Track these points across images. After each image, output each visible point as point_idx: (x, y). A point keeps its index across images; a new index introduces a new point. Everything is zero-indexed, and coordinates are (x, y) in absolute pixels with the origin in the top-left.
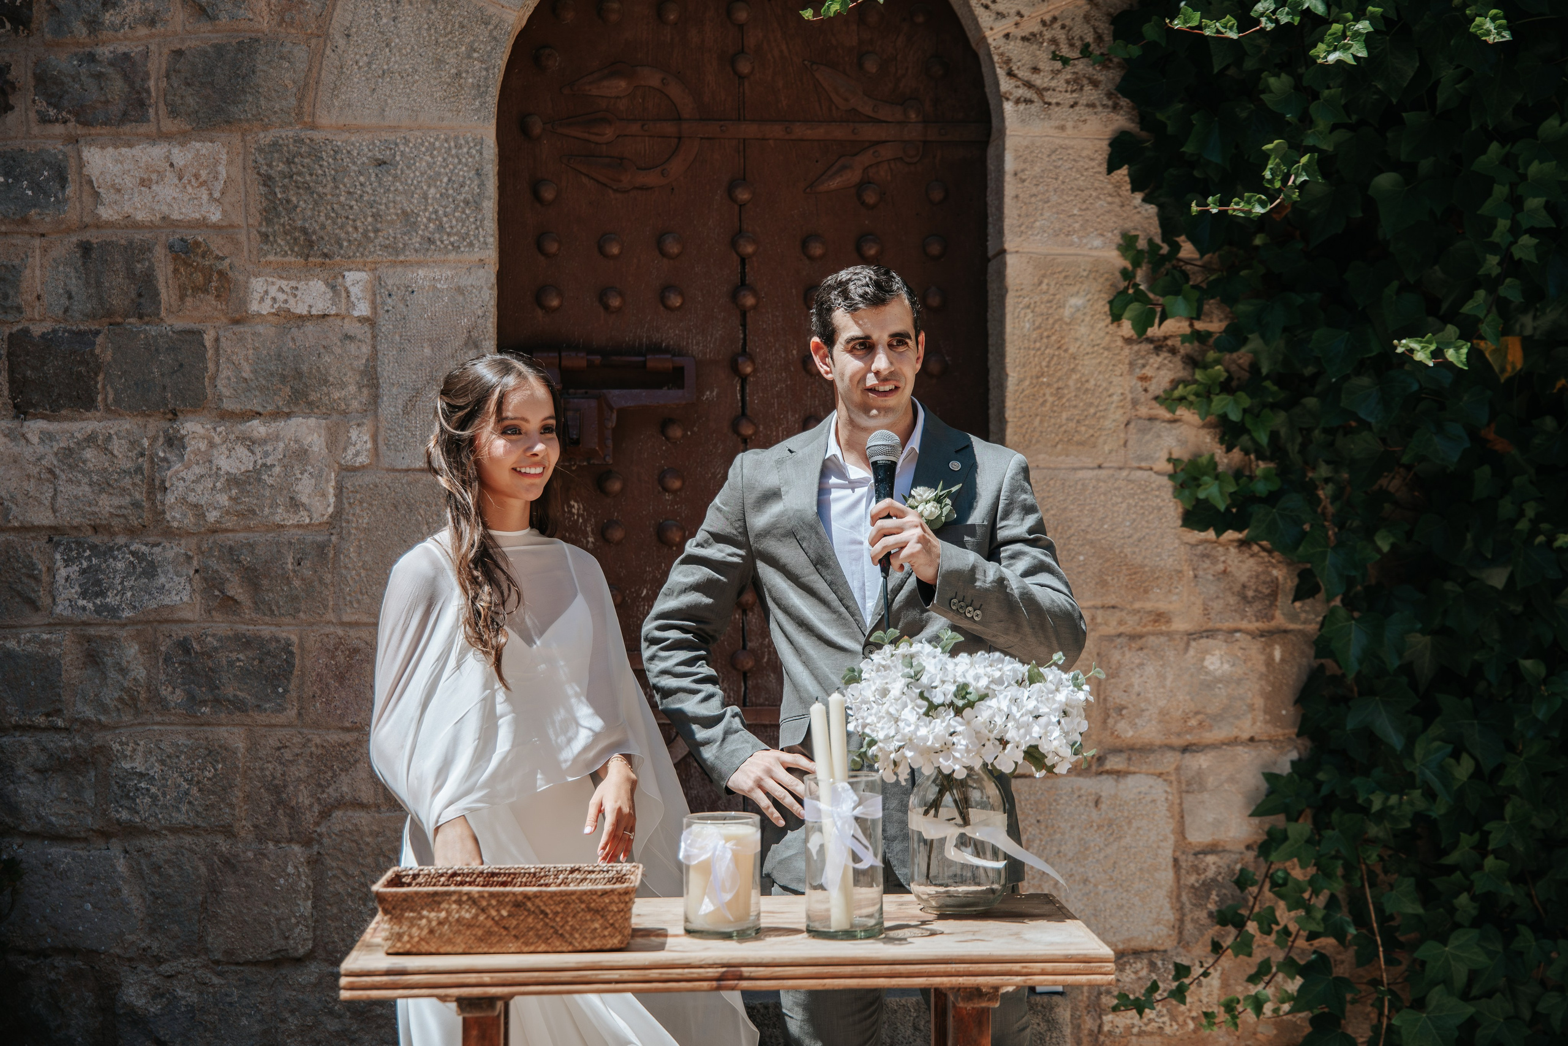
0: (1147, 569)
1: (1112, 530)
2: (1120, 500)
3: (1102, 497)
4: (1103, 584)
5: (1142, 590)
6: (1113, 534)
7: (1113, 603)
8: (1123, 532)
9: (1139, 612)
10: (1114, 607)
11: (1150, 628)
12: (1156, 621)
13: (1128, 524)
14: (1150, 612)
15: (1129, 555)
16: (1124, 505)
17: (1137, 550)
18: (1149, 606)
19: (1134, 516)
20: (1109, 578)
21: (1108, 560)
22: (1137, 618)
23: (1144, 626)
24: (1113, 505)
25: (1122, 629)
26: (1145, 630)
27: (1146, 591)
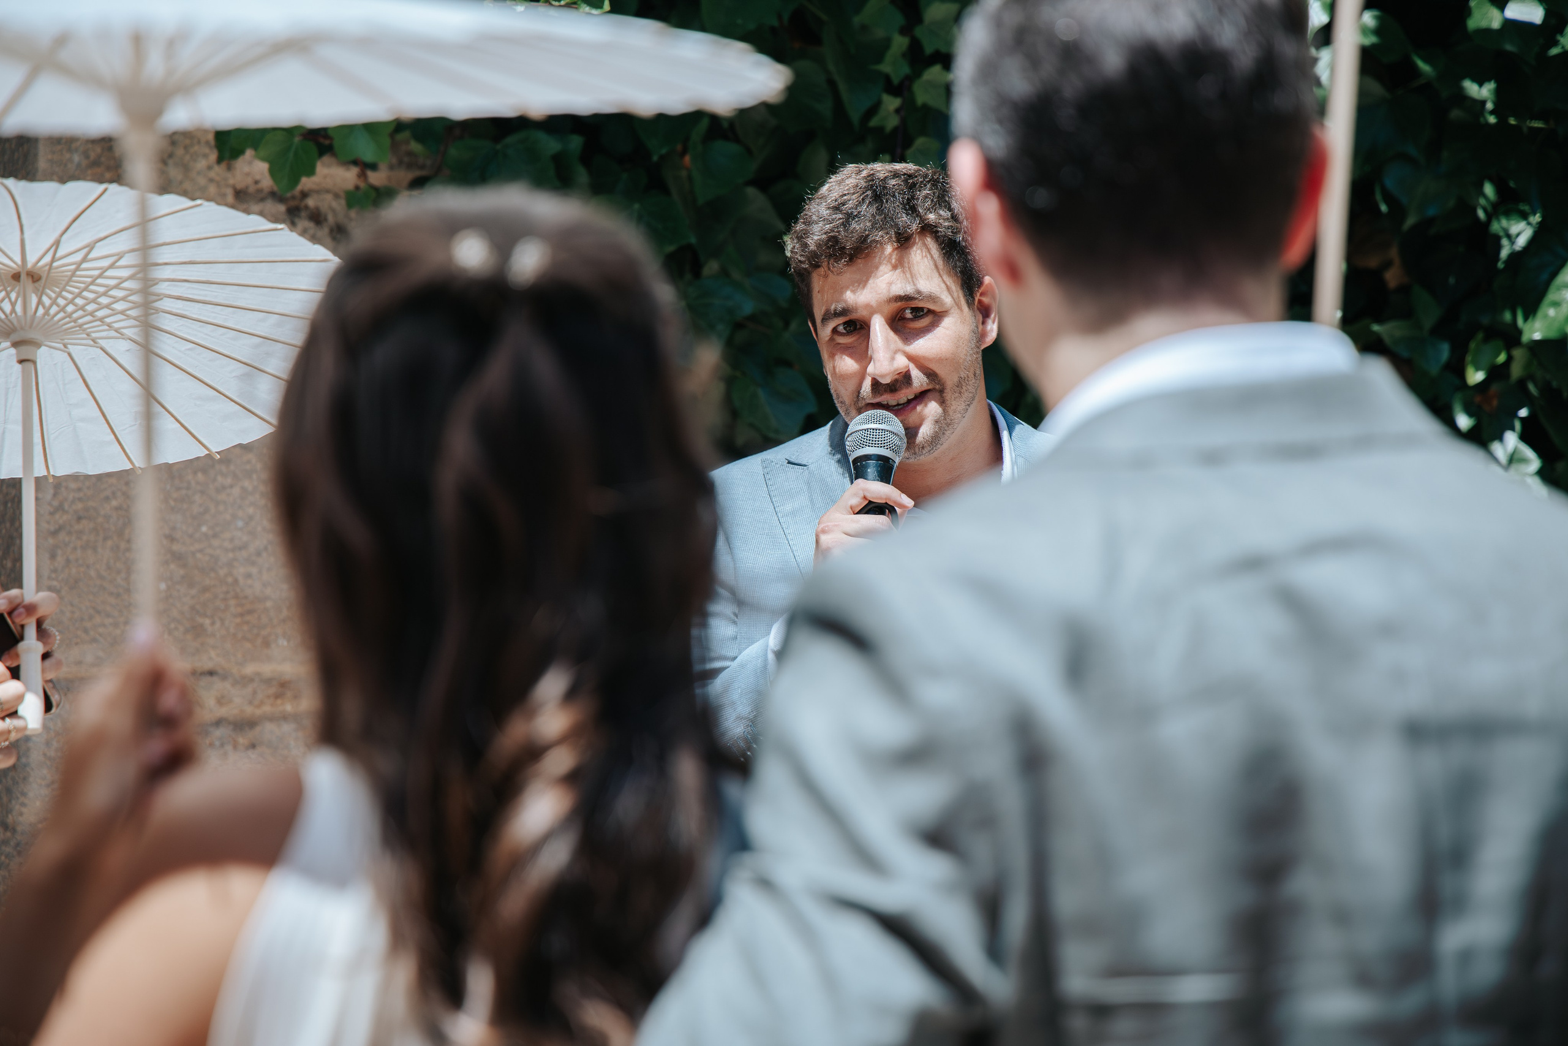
0: (269, 604)
1: (215, 536)
2: (229, 481)
3: (200, 476)
4: (197, 631)
5: (259, 641)
6: (216, 543)
7: (208, 665)
8: (232, 540)
9: (251, 680)
10: (211, 673)
11: (267, 709)
12: (277, 696)
13: (240, 524)
14: (268, 681)
15: (241, 580)
16: (236, 491)
17: (254, 570)
18: (267, 669)
19: (251, 510)
20: (207, 622)
21: (206, 589)
22: (249, 689)
23: (259, 706)
24: (218, 491)
25: (223, 712)
26: (258, 712)
27: (266, 644)
